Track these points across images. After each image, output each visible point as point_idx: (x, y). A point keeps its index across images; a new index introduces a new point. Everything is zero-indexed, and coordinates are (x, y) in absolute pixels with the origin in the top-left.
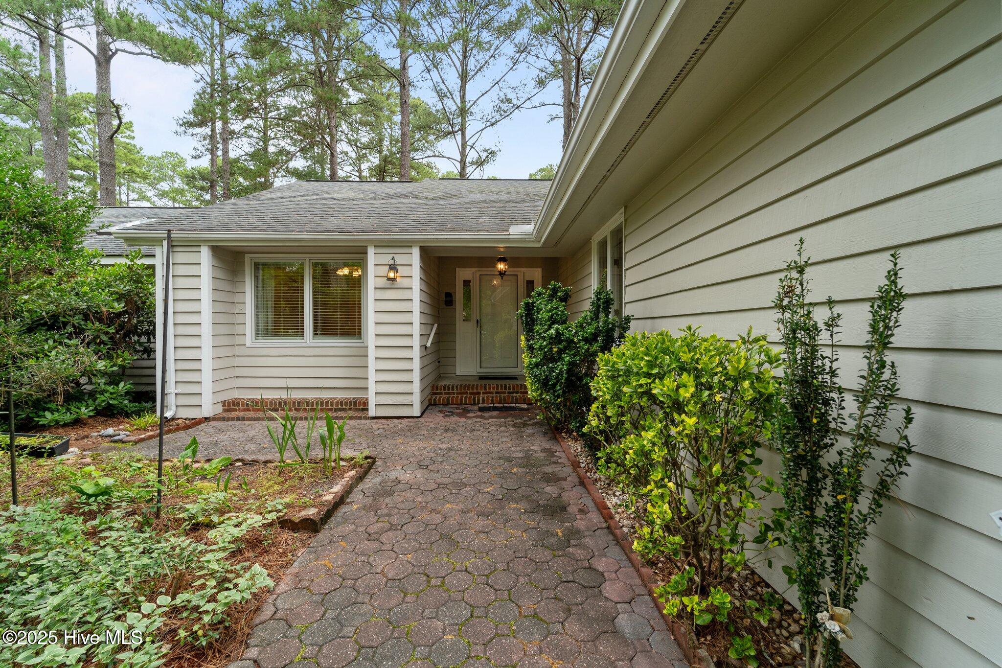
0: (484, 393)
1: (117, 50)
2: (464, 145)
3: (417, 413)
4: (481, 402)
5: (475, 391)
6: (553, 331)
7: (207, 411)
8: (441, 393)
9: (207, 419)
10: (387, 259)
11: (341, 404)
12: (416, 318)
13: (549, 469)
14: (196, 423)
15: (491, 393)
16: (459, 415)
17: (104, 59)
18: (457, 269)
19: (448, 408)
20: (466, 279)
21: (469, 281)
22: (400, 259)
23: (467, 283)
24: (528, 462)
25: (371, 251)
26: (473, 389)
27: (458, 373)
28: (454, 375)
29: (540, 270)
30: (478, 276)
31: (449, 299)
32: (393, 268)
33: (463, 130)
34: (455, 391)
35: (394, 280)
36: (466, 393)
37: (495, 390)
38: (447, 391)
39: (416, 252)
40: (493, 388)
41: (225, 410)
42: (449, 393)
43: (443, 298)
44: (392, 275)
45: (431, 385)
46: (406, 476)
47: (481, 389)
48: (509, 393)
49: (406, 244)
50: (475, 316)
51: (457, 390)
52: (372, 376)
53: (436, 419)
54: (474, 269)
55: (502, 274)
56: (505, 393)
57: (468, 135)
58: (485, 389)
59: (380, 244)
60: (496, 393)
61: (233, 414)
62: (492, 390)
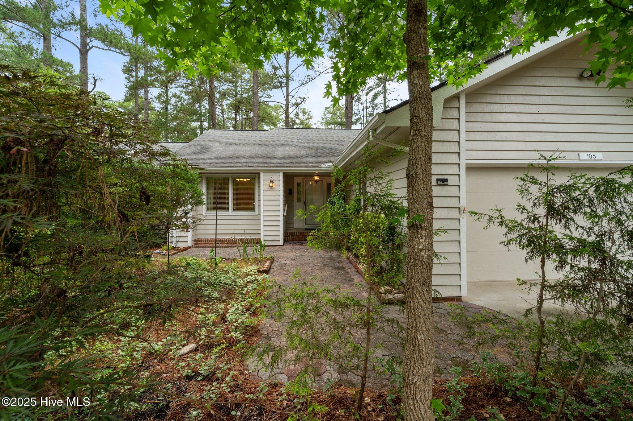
1: (93, 47)
2: (288, 95)
3: (282, 244)
6: (340, 211)
7: (189, 244)
8: (289, 236)
9: (189, 247)
10: (269, 177)
11: (247, 240)
12: (281, 203)
13: (339, 260)
14: (185, 249)
16: (299, 245)
17: (84, 52)
18: (295, 179)
19: (293, 242)
20: (298, 182)
22: (275, 178)
23: (299, 184)
24: (331, 258)
25: (262, 174)
27: (295, 227)
28: (293, 228)
30: (304, 181)
31: (292, 192)
32: (272, 181)
33: (287, 86)
34: (296, 235)
35: (272, 187)
39: (281, 174)
41: (195, 244)
42: (293, 236)
43: (288, 191)
44: (271, 184)
45: (285, 232)
46: (288, 262)
49: (277, 171)
50: (303, 200)
52: (262, 228)
53: (289, 247)
54: (302, 178)
55: (317, 181)
57: (290, 89)
59: (266, 171)
61: (200, 245)
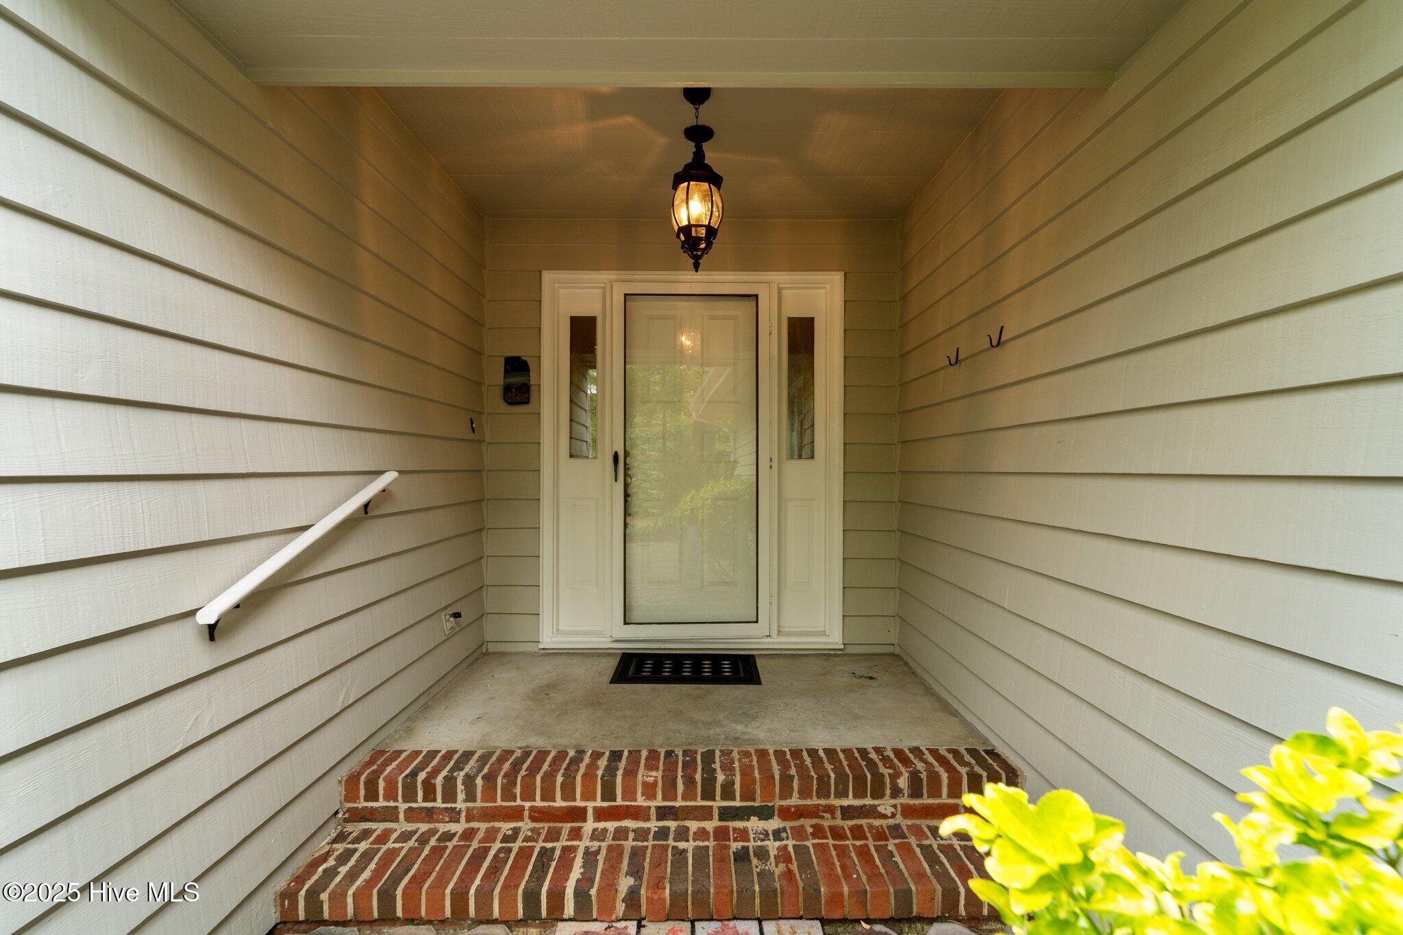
0: (601, 815)
4: (569, 909)
5: (559, 803)
8: (390, 815)
15: (638, 813)
18: (547, 276)
20: (583, 311)
21: (591, 321)
23: (581, 328)
26: (548, 795)
27: (549, 639)
28: (531, 648)
29: (837, 279)
30: (618, 299)
31: (516, 380)
34: (460, 804)
36: (516, 814)
37: (659, 802)
38: (420, 803)
40: (649, 790)
42: (429, 815)
43: (496, 376)
45: (343, 772)
47: (588, 795)
48: (726, 814)
50: (609, 439)
51: (471, 797)
54: (605, 277)
56: (705, 814)
58: (609, 794)
60: (663, 813)
62: (641, 801)
